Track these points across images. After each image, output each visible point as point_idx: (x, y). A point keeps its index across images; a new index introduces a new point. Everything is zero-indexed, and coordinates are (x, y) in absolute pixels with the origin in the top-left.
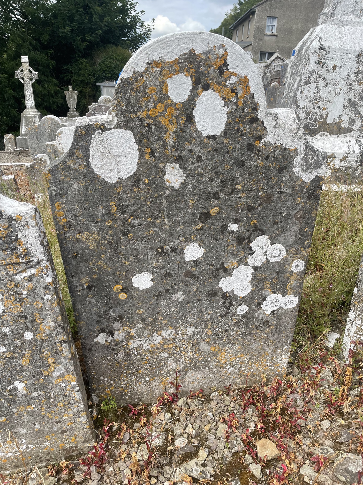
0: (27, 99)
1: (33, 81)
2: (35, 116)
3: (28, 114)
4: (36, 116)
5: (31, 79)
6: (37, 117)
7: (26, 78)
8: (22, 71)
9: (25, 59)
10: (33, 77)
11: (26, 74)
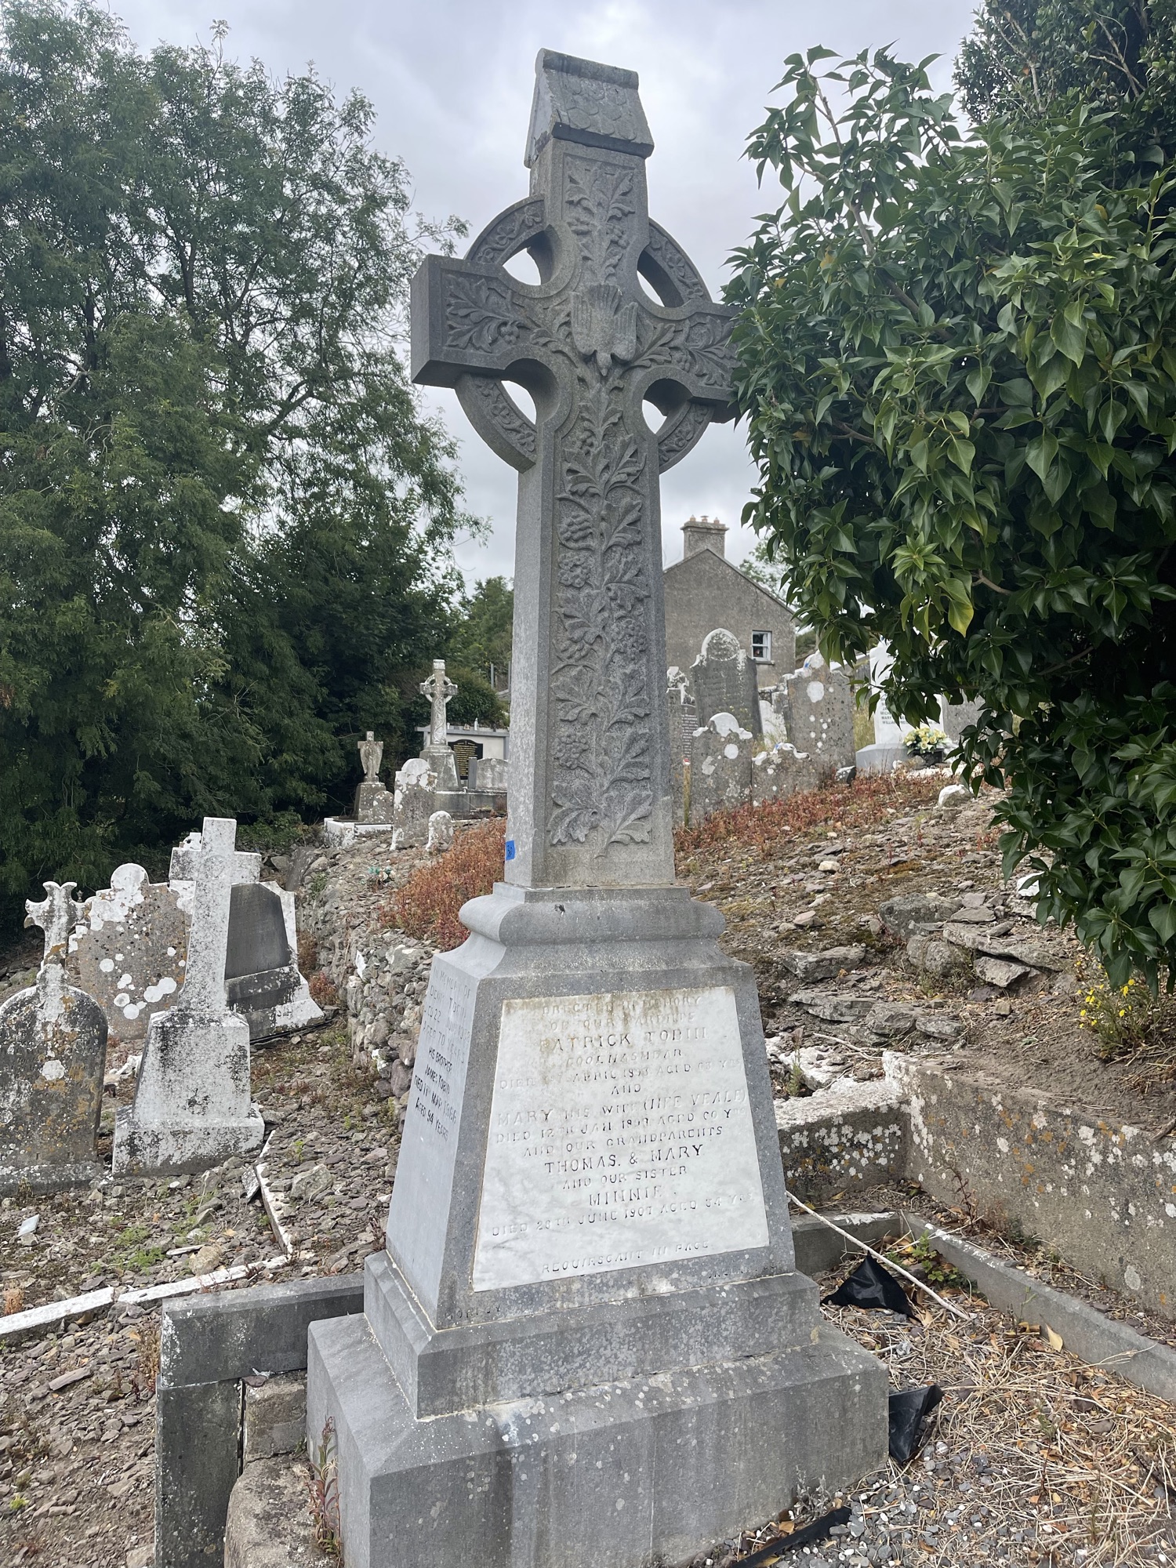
1: (449, 698)
3: (436, 753)
4: (450, 756)
5: (446, 696)
7: (437, 693)
8: (433, 682)
9: (439, 664)
10: (449, 692)
11: (439, 688)
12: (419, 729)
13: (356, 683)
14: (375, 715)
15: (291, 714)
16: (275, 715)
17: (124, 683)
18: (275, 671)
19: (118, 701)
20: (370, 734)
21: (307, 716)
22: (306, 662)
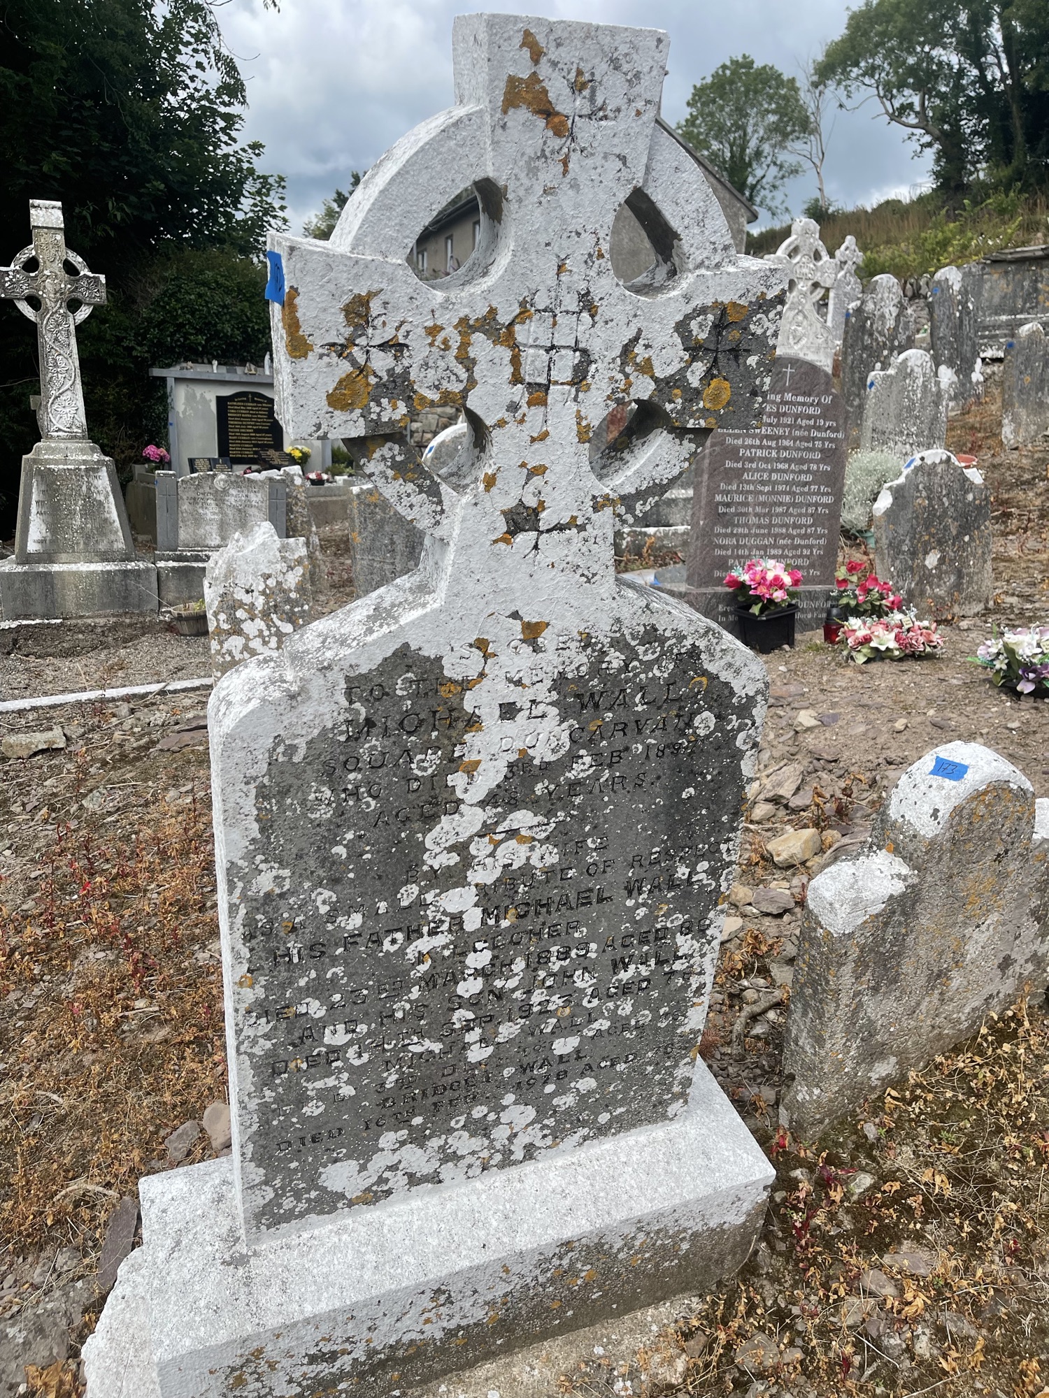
0: (54, 393)
1: (84, 313)
2: (92, 470)
3: (56, 462)
4: (97, 470)
6: (104, 473)
7: (47, 294)
9: (46, 214)
10: (83, 294)
11: (51, 282)
12: (157, 372)
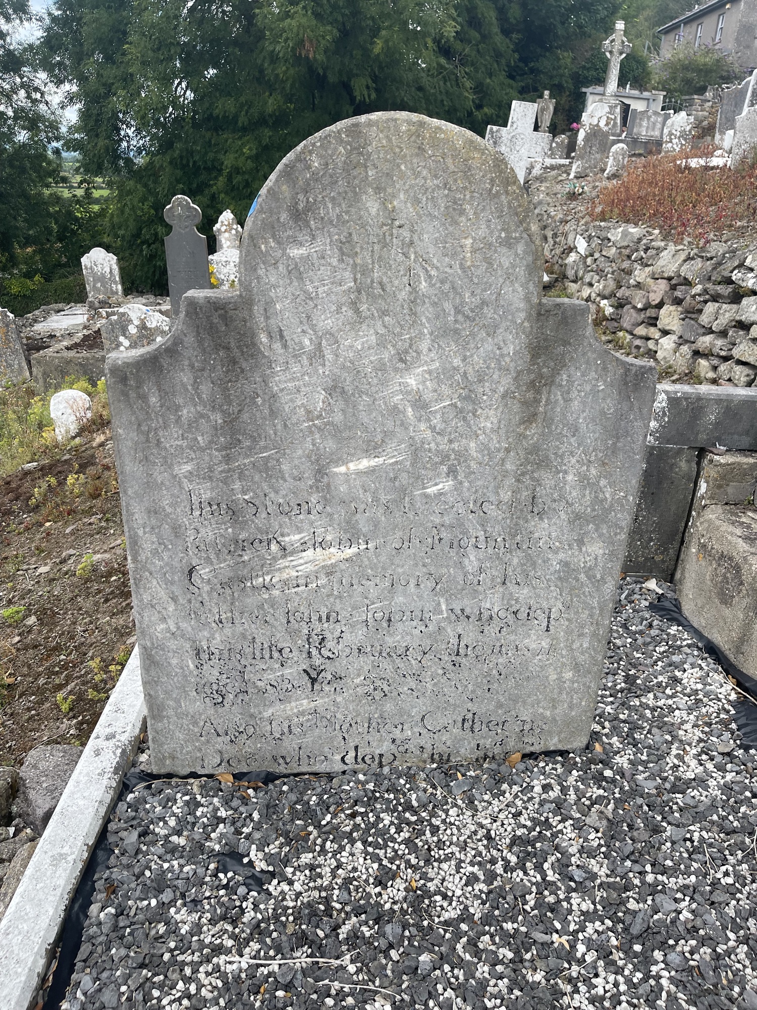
1: (624, 55)
5: (621, 54)
7: (615, 50)
8: (613, 40)
9: (620, 25)
10: (625, 50)
11: (617, 46)
12: (584, 90)
13: (539, 50)
14: (551, 77)
15: (490, 75)
16: (480, 75)
17: (387, 41)
18: (484, 37)
19: (382, 57)
20: (547, 93)
21: (502, 78)
22: (506, 32)
